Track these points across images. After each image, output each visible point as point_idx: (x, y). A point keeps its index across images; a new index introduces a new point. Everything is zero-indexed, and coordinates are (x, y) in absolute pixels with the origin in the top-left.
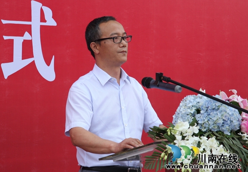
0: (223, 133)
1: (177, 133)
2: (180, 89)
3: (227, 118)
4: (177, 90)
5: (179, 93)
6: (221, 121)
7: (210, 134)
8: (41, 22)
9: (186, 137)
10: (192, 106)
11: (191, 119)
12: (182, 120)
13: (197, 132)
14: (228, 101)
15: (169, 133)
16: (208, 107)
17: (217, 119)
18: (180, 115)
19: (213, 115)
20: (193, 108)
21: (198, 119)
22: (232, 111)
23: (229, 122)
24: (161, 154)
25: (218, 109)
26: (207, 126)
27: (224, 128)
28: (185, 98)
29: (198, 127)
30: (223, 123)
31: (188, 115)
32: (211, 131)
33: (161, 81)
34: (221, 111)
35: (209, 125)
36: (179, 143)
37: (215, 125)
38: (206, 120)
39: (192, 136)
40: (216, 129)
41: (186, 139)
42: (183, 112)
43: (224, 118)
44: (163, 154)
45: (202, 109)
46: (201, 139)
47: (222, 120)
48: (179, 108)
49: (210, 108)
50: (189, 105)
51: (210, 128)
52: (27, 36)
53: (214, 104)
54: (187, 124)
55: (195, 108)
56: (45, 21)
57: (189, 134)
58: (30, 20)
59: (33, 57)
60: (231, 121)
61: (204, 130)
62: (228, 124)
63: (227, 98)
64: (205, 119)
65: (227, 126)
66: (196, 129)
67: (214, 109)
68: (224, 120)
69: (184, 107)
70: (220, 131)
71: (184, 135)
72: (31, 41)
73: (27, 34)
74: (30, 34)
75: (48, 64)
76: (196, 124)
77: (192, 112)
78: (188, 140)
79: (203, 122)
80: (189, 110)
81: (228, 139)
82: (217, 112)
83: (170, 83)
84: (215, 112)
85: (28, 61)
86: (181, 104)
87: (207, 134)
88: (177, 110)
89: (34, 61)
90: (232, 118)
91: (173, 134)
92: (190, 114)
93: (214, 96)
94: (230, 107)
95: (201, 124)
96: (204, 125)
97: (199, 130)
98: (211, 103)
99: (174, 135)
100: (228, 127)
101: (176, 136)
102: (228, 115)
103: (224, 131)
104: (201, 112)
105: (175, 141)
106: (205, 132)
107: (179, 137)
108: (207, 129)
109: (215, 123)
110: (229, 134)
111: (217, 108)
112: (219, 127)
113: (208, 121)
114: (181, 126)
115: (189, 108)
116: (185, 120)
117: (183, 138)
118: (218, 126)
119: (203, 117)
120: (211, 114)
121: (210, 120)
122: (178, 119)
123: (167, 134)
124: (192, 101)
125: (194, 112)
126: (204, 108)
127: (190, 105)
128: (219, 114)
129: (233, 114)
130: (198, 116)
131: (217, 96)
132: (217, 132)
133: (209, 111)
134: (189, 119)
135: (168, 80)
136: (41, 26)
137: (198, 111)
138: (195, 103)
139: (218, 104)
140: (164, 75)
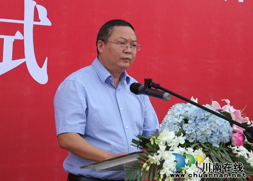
0: (211, 145)
1: (161, 143)
2: (168, 96)
3: (216, 129)
4: (165, 98)
5: (168, 100)
6: (209, 133)
7: (197, 145)
8: (34, 21)
9: (170, 147)
10: (180, 115)
11: (178, 129)
12: (168, 130)
13: (183, 142)
14: (219, 111)
15: (152, 143)
16: (196, 117)
17: (206, 130)
18: (167, 124)
19: (202, 125)
20: (181, 117)
21: (186, 129)
22: (222, 122)
23: (218, 133)
24: (143, 165)
25: (207, 119)
26: (195, 137)
27: (212, 140)
28: (173, 106)
29: (185, 138)
30: (212, 135)
31: (175, 124)
32: (198, 142)
33: (150, 87)
34: (210, 122)
35: (197, 136)
36: (163, 154)
37: (203, 136)
38: (194, 131)
39: (178, 147)
40: (203, 141)
41: (170, 149)
42: (170, 121)
43: (213, 129)
44: (145, 165)
45: (191, 119)
46: (187, 150)
47: (210, 131)
48: (166, 116)
49: (198, 118)
50: (176, 114)
51: (198, 139)
52: (18, 35)
53: (203, 114)
54: (172, 134)
55: (183, 118)
56: (39, 21)
57: (175, 144)
58: (23, 19)
59: (24, 58)
60: (221, 133)
61: (191, 141)
62: (216, 136)
63: (220, 108)
64: (192, 129)
65: (215, 138)
66: (182, 140)
67: (202, 119)
68: (212, 131)
69: (171, 116)
70: (208, 143)
71: (169, 145)
72: (22, 41)
73: (18, 33)
74: (23, 33)
75: (41, 65)
76: (182, 134)
77: (180, 122)
78: (173, 151)
79: (190, 133)
80: (176, 120)
81: (216, 151)
82: (206, 122)
83: (159, 90)
84: (204, 123)
85: (19, 62)
86: (169, 113)
87: (194, 145)
88: (164, 119)
89: (25, 62)
90: (221, 129)
91: (157, 143)
92: (178, 124)
93: (204, 105)
94: (220, 118)
95: (188, 134)
96: (192, 136)
97: (186, 140)
98: (200, 112)
99: (157, 145)
100: (217, 139)
101: (160, 146)
102: (217, 126)
103: (212, 142)
104: (189, 122)
105: (158, 152)
106: (192, 144)
107: (162, 147)
108: (195, 140)
109: (203, 134)
110: (218, 146)
111: (205, 118)
112: (207, 139)
113: (195, 132)
114: (166, 136)
115: (176, 117)
116: (171, 129)
117: (168, 149)
118: (207, 137)
119: (191, 127)
120: (199, 124)
121: (198, 130)
122: (164, 128)
123: (150, 144)
124: (180, 109)
125: (181, 122)
126: (192, 118)
127: (178, 113)
128: (207, 124)
129: (222, 126)
130: (185, 126)
131: (207, 106)
132: (205, 144)
133: (198, 121)
134: (176, 129)
135: (157, 87)
136: (34, 25)
137: (186, 121)
138: (183, 112)
139: (208, 114)
140: (153, 81)
